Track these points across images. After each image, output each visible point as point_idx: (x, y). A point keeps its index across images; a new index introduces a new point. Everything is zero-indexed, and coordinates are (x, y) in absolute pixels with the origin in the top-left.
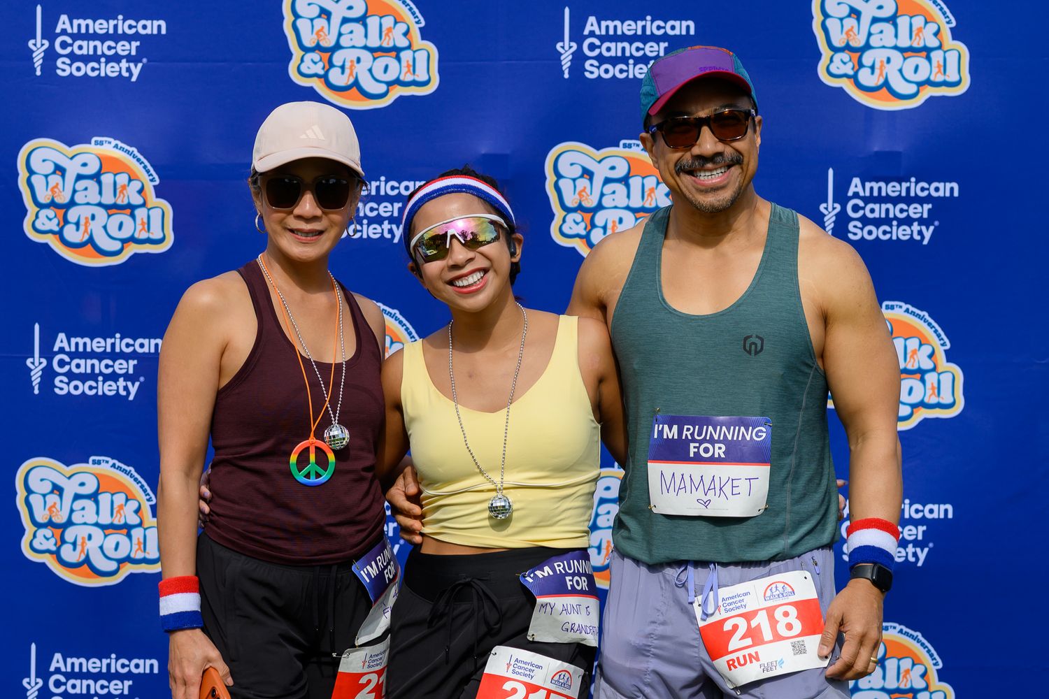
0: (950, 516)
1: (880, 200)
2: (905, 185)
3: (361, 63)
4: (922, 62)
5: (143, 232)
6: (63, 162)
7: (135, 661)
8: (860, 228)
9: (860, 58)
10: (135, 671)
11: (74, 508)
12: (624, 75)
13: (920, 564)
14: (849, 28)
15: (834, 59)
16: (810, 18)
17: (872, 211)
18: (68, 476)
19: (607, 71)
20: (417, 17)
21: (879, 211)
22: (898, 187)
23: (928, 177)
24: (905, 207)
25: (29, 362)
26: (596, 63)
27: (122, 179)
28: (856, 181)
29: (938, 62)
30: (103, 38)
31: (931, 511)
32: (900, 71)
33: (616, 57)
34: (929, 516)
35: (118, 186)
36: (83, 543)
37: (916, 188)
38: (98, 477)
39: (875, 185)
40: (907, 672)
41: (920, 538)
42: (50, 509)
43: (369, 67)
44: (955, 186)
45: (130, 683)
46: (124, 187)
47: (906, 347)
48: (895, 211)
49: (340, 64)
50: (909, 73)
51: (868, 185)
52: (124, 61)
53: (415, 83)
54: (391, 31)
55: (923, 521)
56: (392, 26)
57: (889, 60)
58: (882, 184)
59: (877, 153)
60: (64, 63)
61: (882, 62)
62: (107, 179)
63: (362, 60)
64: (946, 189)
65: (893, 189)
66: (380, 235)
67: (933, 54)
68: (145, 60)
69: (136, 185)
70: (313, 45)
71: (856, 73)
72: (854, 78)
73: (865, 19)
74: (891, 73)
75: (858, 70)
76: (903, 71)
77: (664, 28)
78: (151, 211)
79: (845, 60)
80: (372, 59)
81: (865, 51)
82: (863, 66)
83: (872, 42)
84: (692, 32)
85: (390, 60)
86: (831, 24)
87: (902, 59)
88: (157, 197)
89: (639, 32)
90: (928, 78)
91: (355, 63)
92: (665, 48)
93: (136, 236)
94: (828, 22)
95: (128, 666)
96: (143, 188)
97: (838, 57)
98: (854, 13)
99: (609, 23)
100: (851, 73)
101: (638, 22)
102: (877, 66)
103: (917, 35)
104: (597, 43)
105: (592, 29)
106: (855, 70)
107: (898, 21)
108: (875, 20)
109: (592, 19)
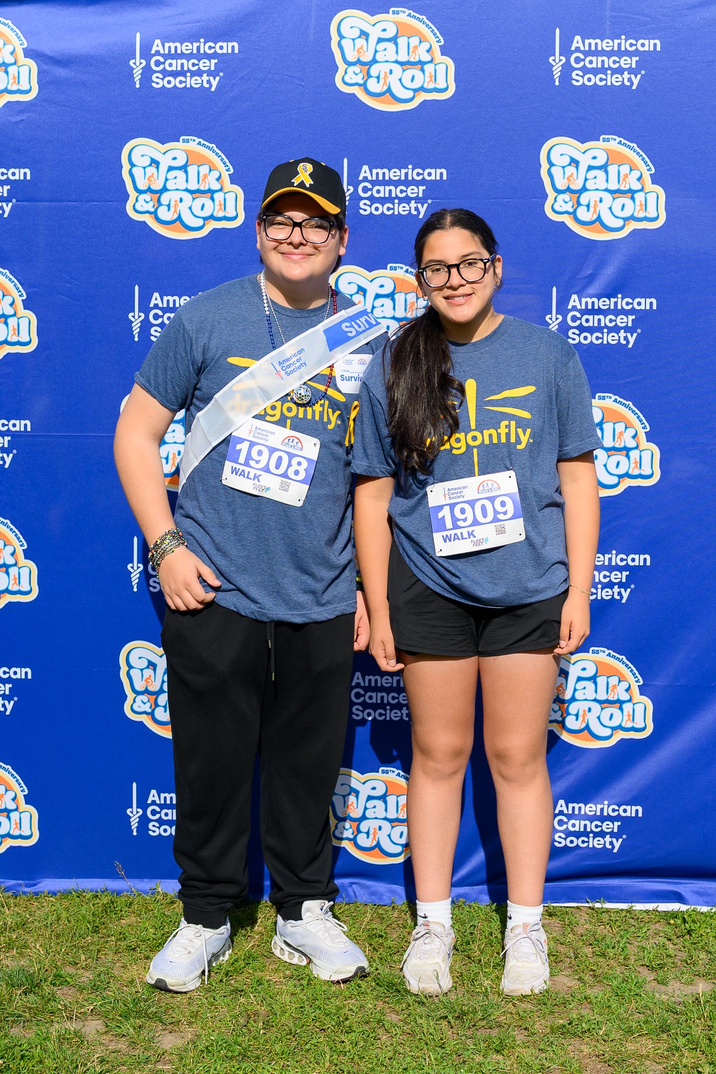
0: (648, 563)
1: (594, 312)
3: (183, 202)
4: (627, 201)
5: (14, 336)
7: (14, 669)
8: (577, 335)
9: (579, 198)
10: (14, 676)
12: (391, 212)
13: (624, 601)
16: (539, 166)
17: (587, 321)
19: (377, 209)
20: (227, 166)
21: (593, 321)
22: (608, 302)
23: (631, 293)
24: (613, 318)
26: (368, 203)
28: (574, 297)
29: (640, 201)
31: (633, 560)
32: (610, 208)
33: (384, 198)
34: (631, 564)
39: (590, 300)
40: (614, 687)
41: (624, 580)
43: (189, 206)
44: (654, 301)
45: (11, 685)
47: (614, 429)
49: (167, 203)
51: (584, 300)
53: (225, 218)
54: (207, 177)
55: (627, 567)
56: (208, 173)
57: (601, 201)
61: (595, 201)
63: (183, 200)
64: (645, 303)
65: (603, 303)
67: (637, 195)
68: (14, 200)
69: (8, 299)
70: (146, 188)
71: (575, 211)
72: (574, 214)
73: (583, 167)
74: (603, 210)
75: (577, 208)
76: (613, 209)
77: (423, 174)
78: (20, 320)
79: (566, 200)
80: (192, 199)
81: (582, 193)
82: (581, 205)
83: (588, 186)
84: (445, 178)
85: (206, 200)
86: (556, 171)
87: (612, 199)
88: (25, 309)
89: (403, 178)
90: (633, 215)
91: (179, 203)
92: (423, 190)
93: (9, 339)
94: (553, 170)
95: (9, 673)
96: (14, 301)
97: (561, 197)
98: (574, 162)
99: (379, 170)
100: (571, 210)
101: (402, 170)
102: (592, 205)
103: (624, 180)
104: (370, 186)
105: (365, 175)
106: (574, 208)
107: (609, 168)
108: (590, 168)
109: (365, 168)
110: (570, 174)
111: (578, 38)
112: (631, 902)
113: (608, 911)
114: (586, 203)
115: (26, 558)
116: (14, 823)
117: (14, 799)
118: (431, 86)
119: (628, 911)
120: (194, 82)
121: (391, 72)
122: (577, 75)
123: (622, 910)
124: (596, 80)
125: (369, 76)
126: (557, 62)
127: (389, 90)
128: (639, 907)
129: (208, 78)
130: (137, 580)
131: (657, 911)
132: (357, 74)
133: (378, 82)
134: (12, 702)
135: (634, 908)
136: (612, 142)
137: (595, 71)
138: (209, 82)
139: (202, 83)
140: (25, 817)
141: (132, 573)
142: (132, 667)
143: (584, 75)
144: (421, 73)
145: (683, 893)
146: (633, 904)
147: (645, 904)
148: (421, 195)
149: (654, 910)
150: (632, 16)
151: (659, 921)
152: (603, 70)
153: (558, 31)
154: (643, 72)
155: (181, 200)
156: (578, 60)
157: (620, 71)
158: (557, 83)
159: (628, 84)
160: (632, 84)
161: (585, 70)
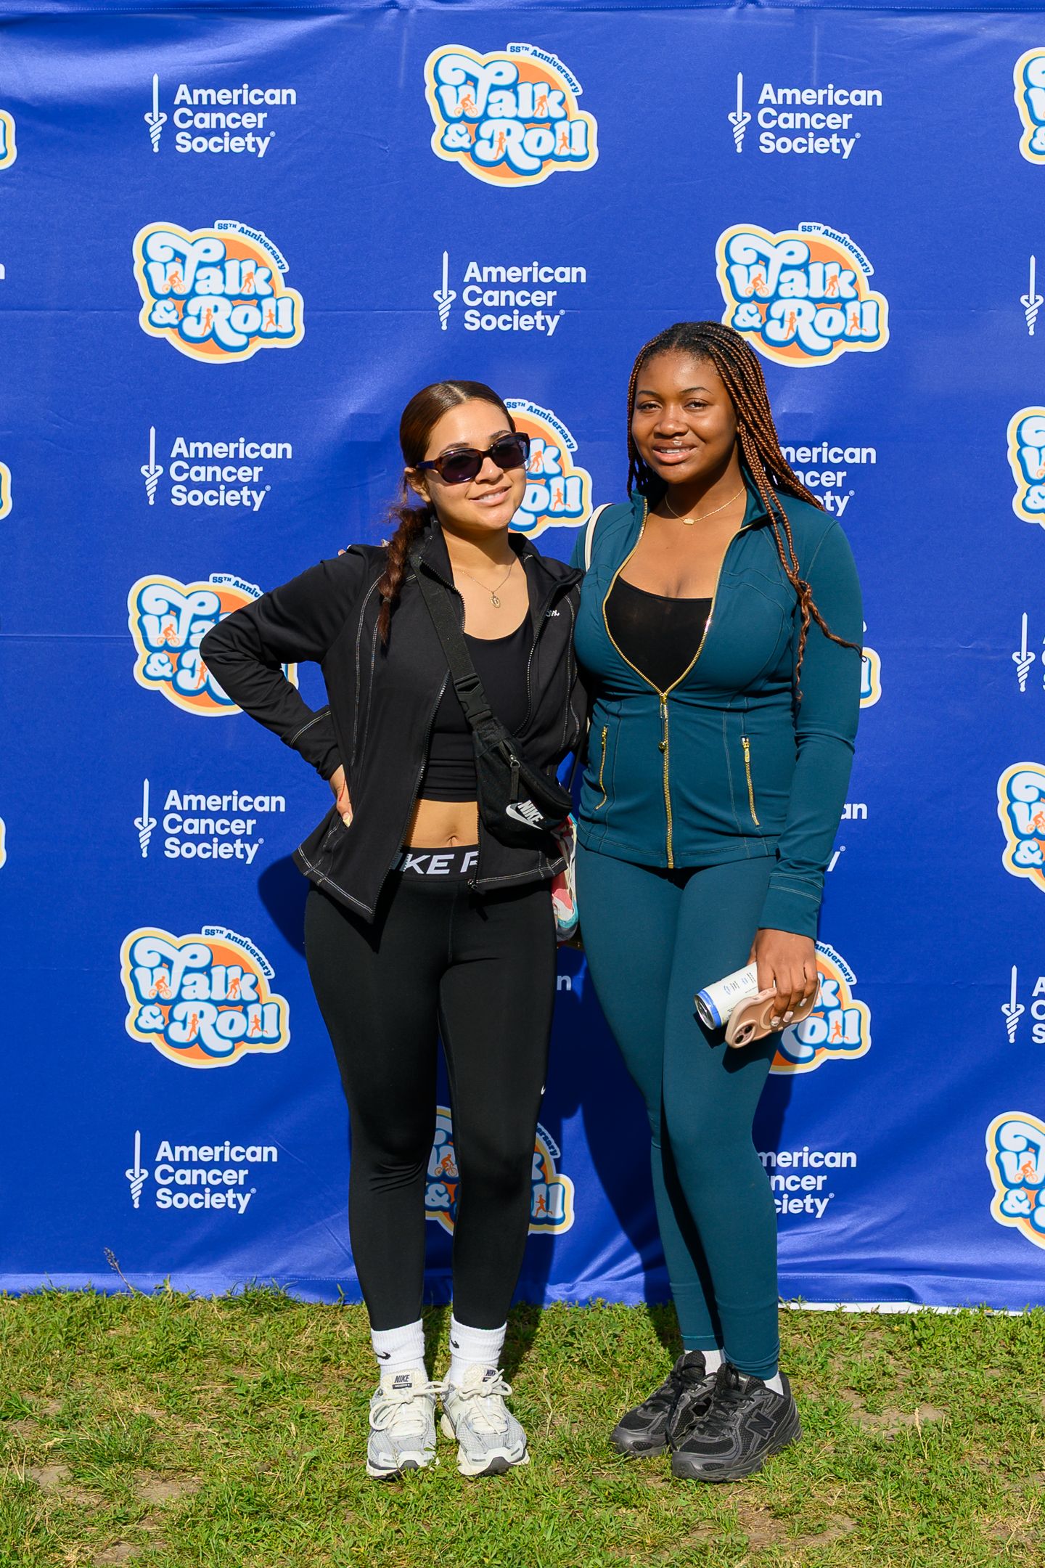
0: (864, 816)
2: (816, 451)
3: (219, 312)
4: (836, 313)
9: (769, 308)
15: (740, 311)
16: (714, 264)
19: (489, 322)
20: (281, 262)
22: (808, 453)
23: (841, 441)
26: (477, 314)
29: (854, 314)
32: (812, 324)
33: (500, 307)
37: (829, 454)
43: (227, 317)
44: (873, 452)
49: (196, 313)
50: (822, 328)
53: (278, 335)
54: (252, 277)
56: (253, 271)
57: (800, 313)
59: (785, 414)
61: (792, 314)
63: (219, 308)
64: (861, 455)
65: (802, 455)
66: (238, 502)
67: (849, 306)
70: (167, 292)
71: (764, 326)
72: (762, 331)
73: (775, 266)
74: (803, 326)
75: (766, 323)
76: (816, 324)
77: (553, 275)
79: (751, 312)
80: (231, 307)
81: (774, 301)
82: (772, 318)
83: (782, 292)
84: (583, 280)
85: (251, 309)
86: (737, 271)
87: (814, 311)
89: (525, 280)
90: (843, 332)
91: (212, 312)
92: (554, 297)
94: (734, 269)
97: (745, 307)
98: (763, 259)
99: (492, 269)
100: (759, 326)
101: (524, 269)
102: (787, 318)
103: (831, 284)
104: (479, 291)
105: (473, 275)
106: (763, 322)
107: (811, 268)
108: (785, 268)
109: (473, 265)
110: (757, 276)
111: (768, 87)
112: (840, 1302)
113: (807, 1314)
114: (780, 317)
118: (565, 152)
119: (837, 1314)
120: (234, 145)
121: (509, 132)
122: (767, 138)
123: (828, 1313)
124: (793, 145)
125: (479, 138)
126: (739, 120)
127: (506, 158)
128: (851, 1308)
129: (253, 139)
130: (148, 841)
131: (877, 1313)
132: (461, 135)
133: (491, 146)
135: (844, 1310)
136: (815, 231)
137: (792, 134)
138: (255, 144)
139: (246, 146)
141: (140, 831)
142: (139, 966)
143: (777, 138)
144: (551, 134)
145: (913, 1288)
146: (843, 1304)
147: (860, 1305)
148: (550, 304)
149: (873, 1313)
150: (843, 57)
151: (879, 1328)
152: (803, 132)
153: (740, 77)
154: (858, 135)
155: (216, 309)
156: (768, 118)
157: (826, 133)
158: (739, 150)
159: (838, 151)
160: (843, 151)
161: (778, 132)
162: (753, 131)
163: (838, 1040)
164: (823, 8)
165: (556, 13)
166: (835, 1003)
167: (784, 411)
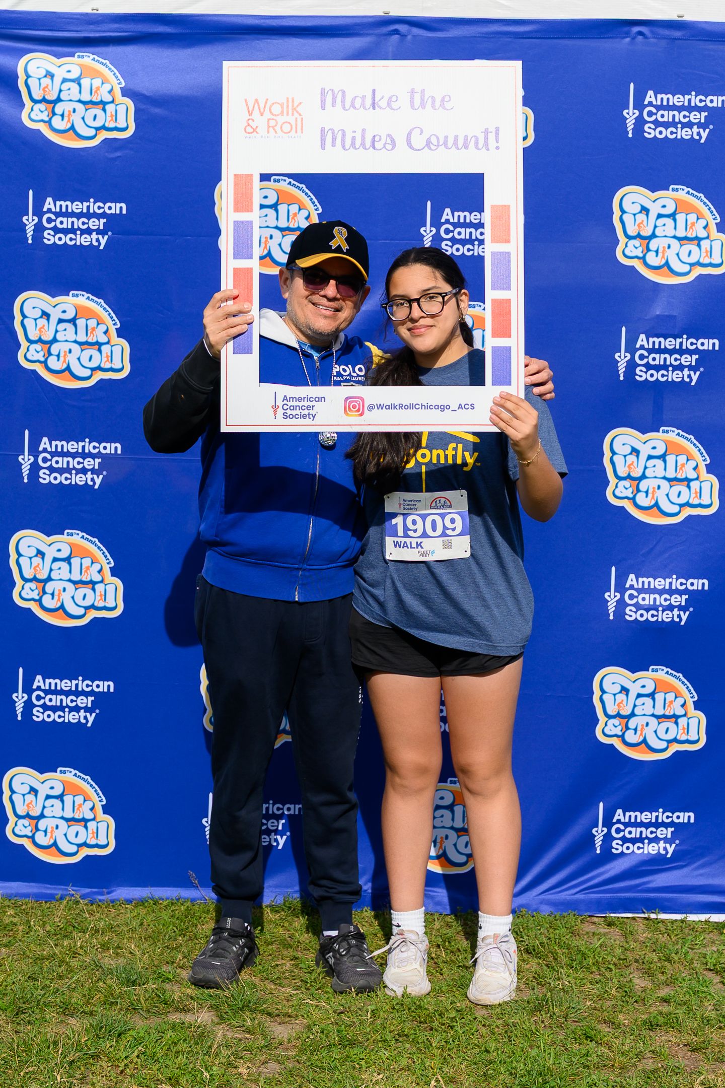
0: (706, 588)
1: (660, 351)
2: (679, 340)
3: (273, 239)
4: (694, 248)
5: (107, 363)
6: (48, 309)
7: (96, 682)
8: (644, 372)
9: (648, 244)
10: (96, 690)
11: (53, 568)
13: (682, 623)
14: (641, 221)
15: (628, 245)
16: (612, 213)
17: (654, 359)
18: (49, 544)
19: (458, 250)
20: (316, 205)
21: (659, 359)
22: (674, 342)
23: (695, 333)
24: (678, 357)
25: (20, 458)
26: (450, 243)
27: (92, 323)
28: (643, 336)
29: (706, 248)
30: (79, 216)
31: (693, 585)
32: (678, 254)
33: (465, 239)
34: (690, 588)
35: (89, 328)
36: (59, 594)
37: (687, 343)
38: (70, 545)
39: (657, 340)
40: (671, 702)
41: (683, 604)
42: (35, 568)
43: (279, 243)
44: (717, 342)
45: (93, 698)
46: (93, 329)
47: (676, 461)
48: (671, 360)
50: (684, 257)
51: (651, 340)
52: (94, 233)
54: (296, 216)
55: (686, 591)
56: (297, 211)
57: (669, 247)
58: (662, 340)
59: (658, 316)
60: (49, 234)
61: (664, 247)
62: (81, 322)
63: (274, 237)
64: (710, 344)
65: (669, 343)
67: (702, 243)
68: (110, 233)
69: (103, 328)
71: (645, 256)
72: (643, 259)
73: (653, 215)
74: (671, 256)
75: (646, 253)
76: (680, 255)
78: (113, 348)
79: (636, 246)
80: (281, 236)
81: (652, 239)
82: (650, 250)
83: (657, 232)
86: (627, 218)
87: (679, 245)
88: (118, 337)
90: (699, 261)
91: (269, 240)
93: (102, 366)
94: (625, 217)
95: (91, 686)
96: (107, 330)
97: (632, 243)
98: (645, 210)
99: (460, 213)
100: (641, 255)
101: (482, 213)
102: (660, 250)
103: (691, 227)
104: (451, 228)
105: (447, 217)
106: (644, 253)
107: (677, 217)
108: (660, 216)
109: (448, 211)
111: (651, 93)
112: (686, 913)
113: (663, 921)
115: (112, 575)
116: (91, 832)
117: (92, 809)
119: (682, 921)
122: (649, 128)
123: (676, 921)
124: (667, 133)
126: (630, 115)
128: (692, 917)
131: (709, 921)
134: (94, 715)
135: (688, 919)
136: (680, 192)
137: (666, 125)
140: (103, 827)
143: (656, 128)
146: (688, 915)
147: (698, 915)
149: (706, 921)
150: (703, 73)
151: (712, 932)
152: (674, 124)
153: (632, 85)
154: (711, 127)
155: (271, 237)
156: (650, 114)
157: (690, 125)
158: (630, 135)
159: (697, 138)
160: (701, 137)
161: (657, 123)
162: (640, 122)
163: (684, 738)
164: (689, 40)
165: (507, 39)
166: (683, 713)
167: (658, 313)
